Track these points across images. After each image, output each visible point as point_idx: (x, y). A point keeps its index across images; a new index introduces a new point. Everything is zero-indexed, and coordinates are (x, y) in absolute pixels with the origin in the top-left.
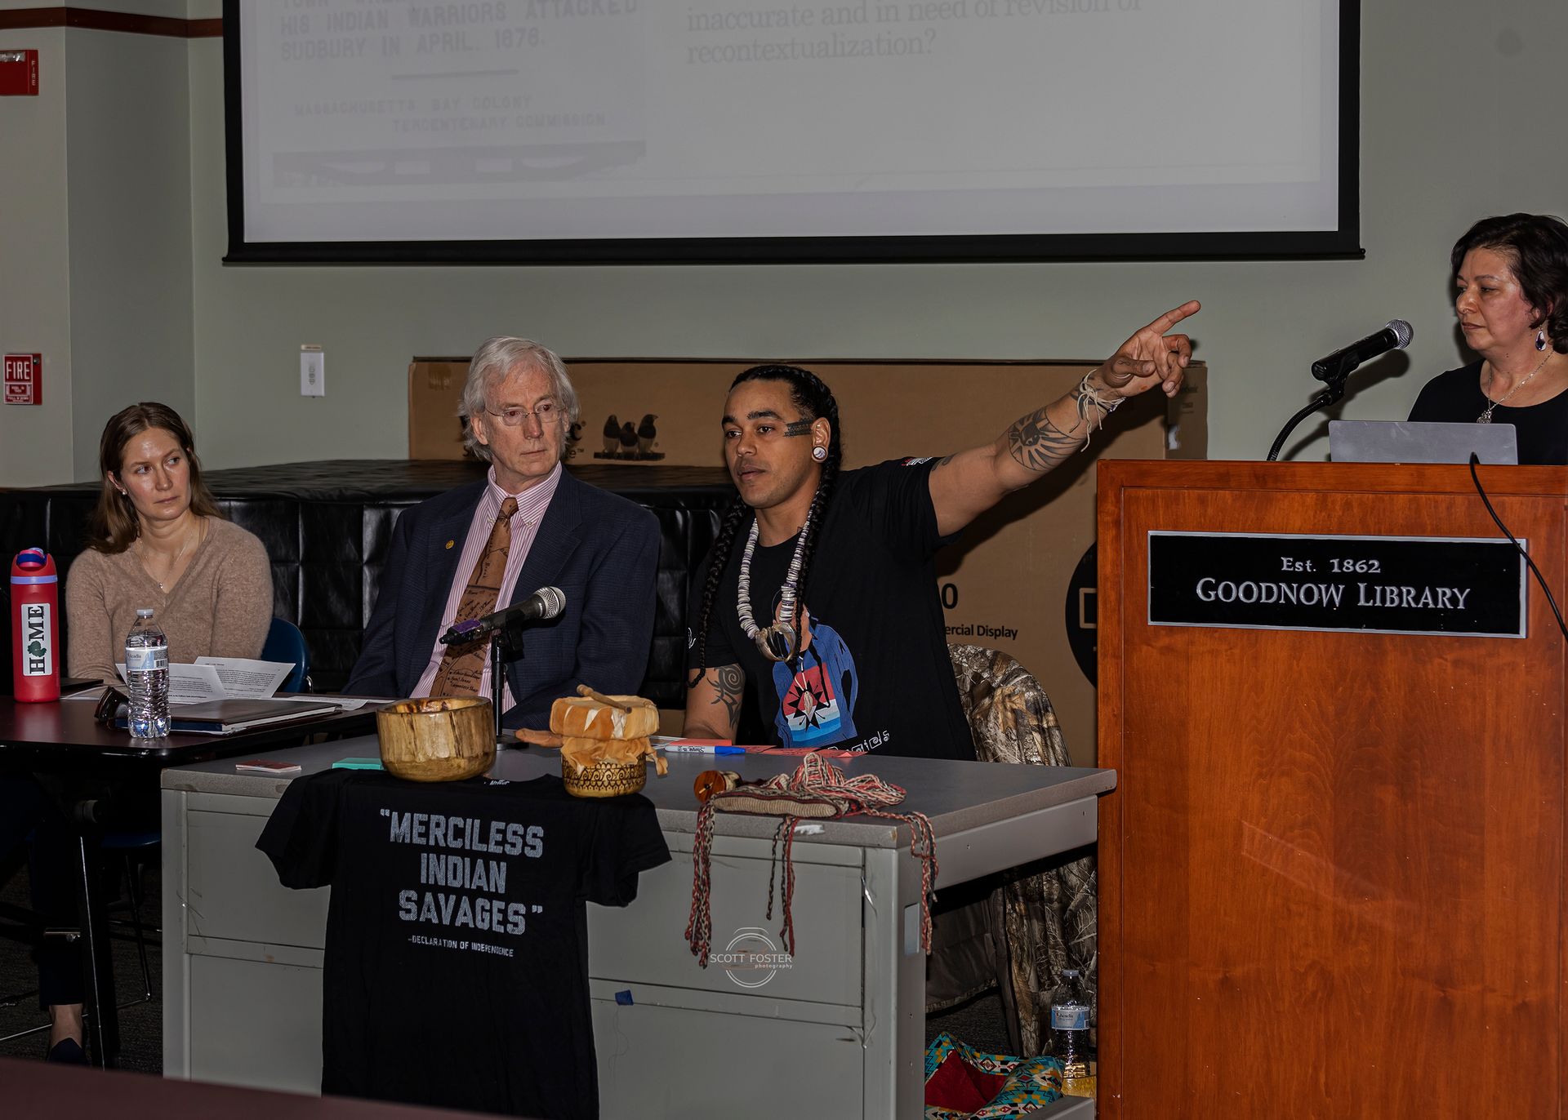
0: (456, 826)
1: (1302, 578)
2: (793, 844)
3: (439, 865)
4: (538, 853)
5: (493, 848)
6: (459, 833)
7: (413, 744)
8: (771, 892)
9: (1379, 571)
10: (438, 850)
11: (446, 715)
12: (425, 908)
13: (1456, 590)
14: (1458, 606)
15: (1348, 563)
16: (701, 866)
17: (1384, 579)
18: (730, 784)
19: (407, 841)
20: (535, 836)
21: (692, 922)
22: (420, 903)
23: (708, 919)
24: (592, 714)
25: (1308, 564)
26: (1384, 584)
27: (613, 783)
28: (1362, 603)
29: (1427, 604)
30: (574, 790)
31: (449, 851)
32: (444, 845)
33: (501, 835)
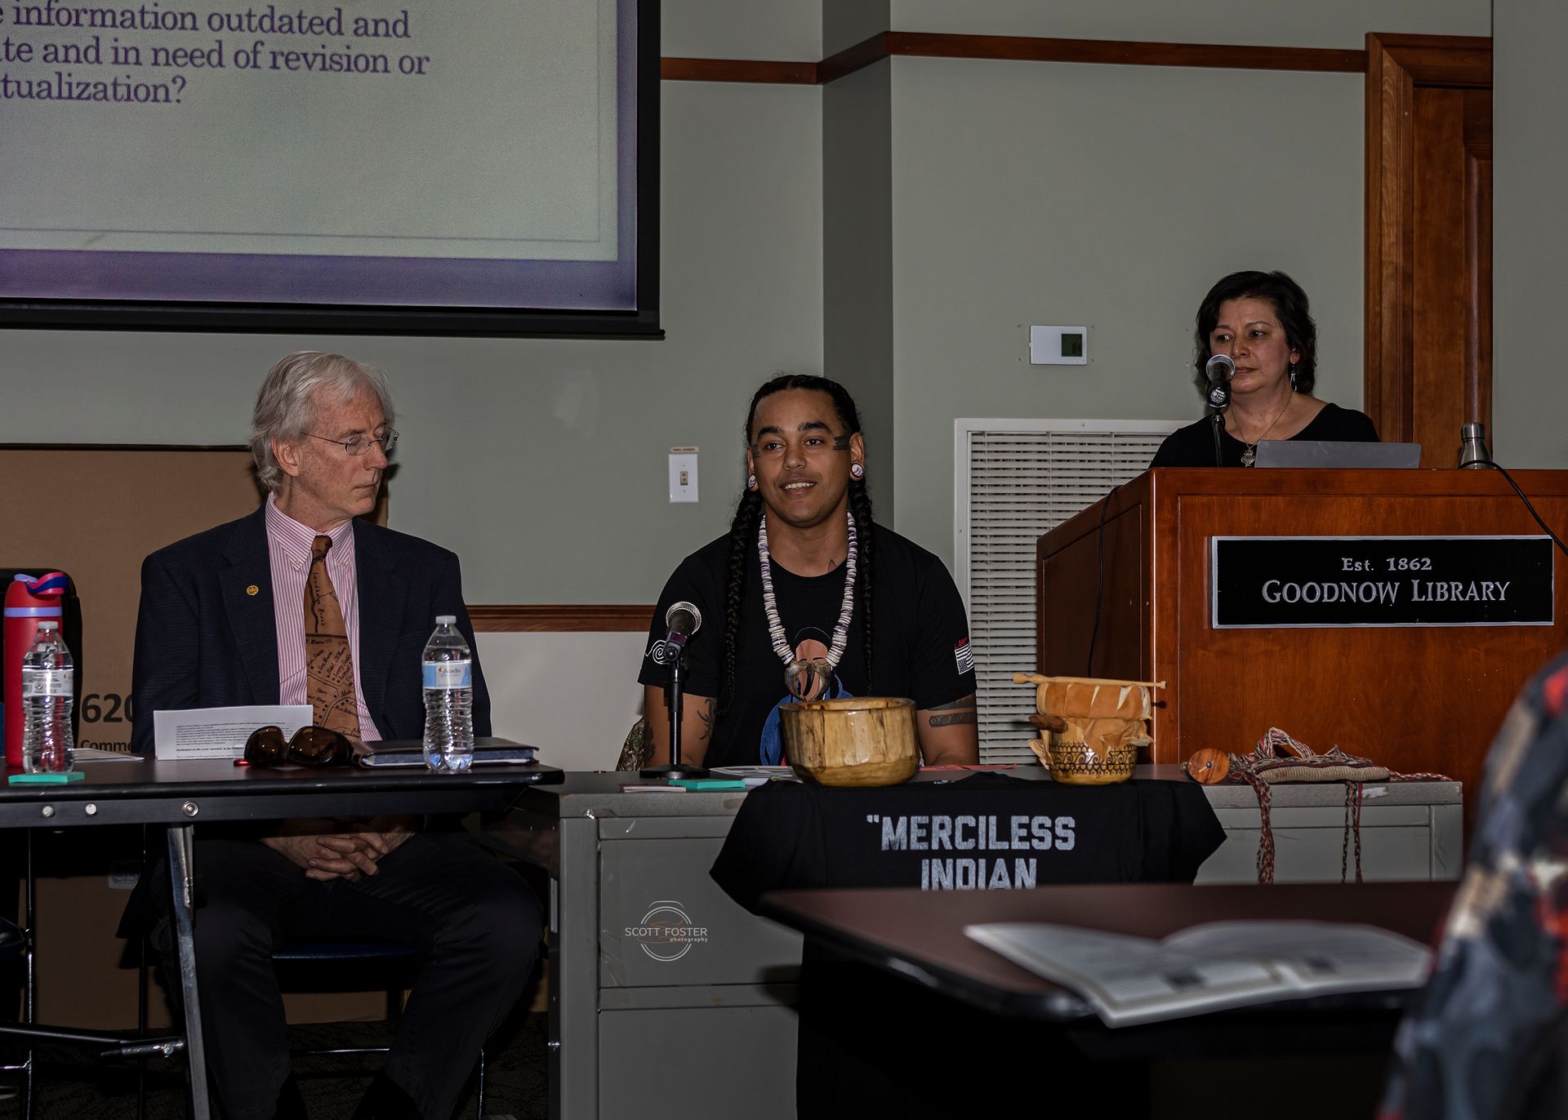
0: (965, 826)
2: (1362, 808)
3: (945, 870)
4: (1069, 846)
5: (1016, 845)
6: (970, 833)
7: (883, 742)
8: (1344, 859)
9: (1430, 568)
10: (942, 854)
13: (1498, 584)
14: (1500, 597)
15: (1403, 561)
17: (1434, 576)
19: (904, 847)
20: (1065, 827)
24: (1124, 693)
25: (1367, 563)
26: (1435, 581)
28: (1416, 598)
29: (1474, 597)
31: (956, 854)
32: (951, 848)
33: (1026, 830)
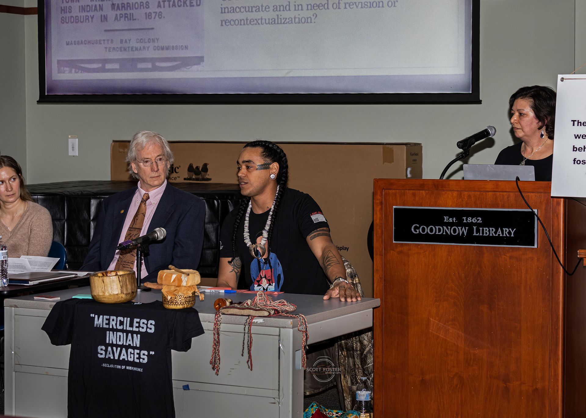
0: (120, 320)
1: (451, 224)
2: (252, 326)
3: (114, 336)
4: (152, 331)
5: (135, 329)
6: (122, 323)
7: (104, 288)
8: (243, 346)
9: (481, 222)
10: (113, 330)
11: (117, 277)
12: (108, 353)
13: (510, 229)
14: (511, 235)
15: (470, 219)
16: (216, 336)
17: (483, 225)
18: (228, 304)
19: (101, 326)
20: (151, 324)
21: (213, 358)
22: (106, 351)
23: (219, 356)
24: (174, 276)
25: (454, 219)
26: (483, 227)
27: (182, 303)
28: (475, 234)
29: (500, 234)
30: (167, 306)
31: (118, 330)
32: (116, 328)
33: (138, 324)
